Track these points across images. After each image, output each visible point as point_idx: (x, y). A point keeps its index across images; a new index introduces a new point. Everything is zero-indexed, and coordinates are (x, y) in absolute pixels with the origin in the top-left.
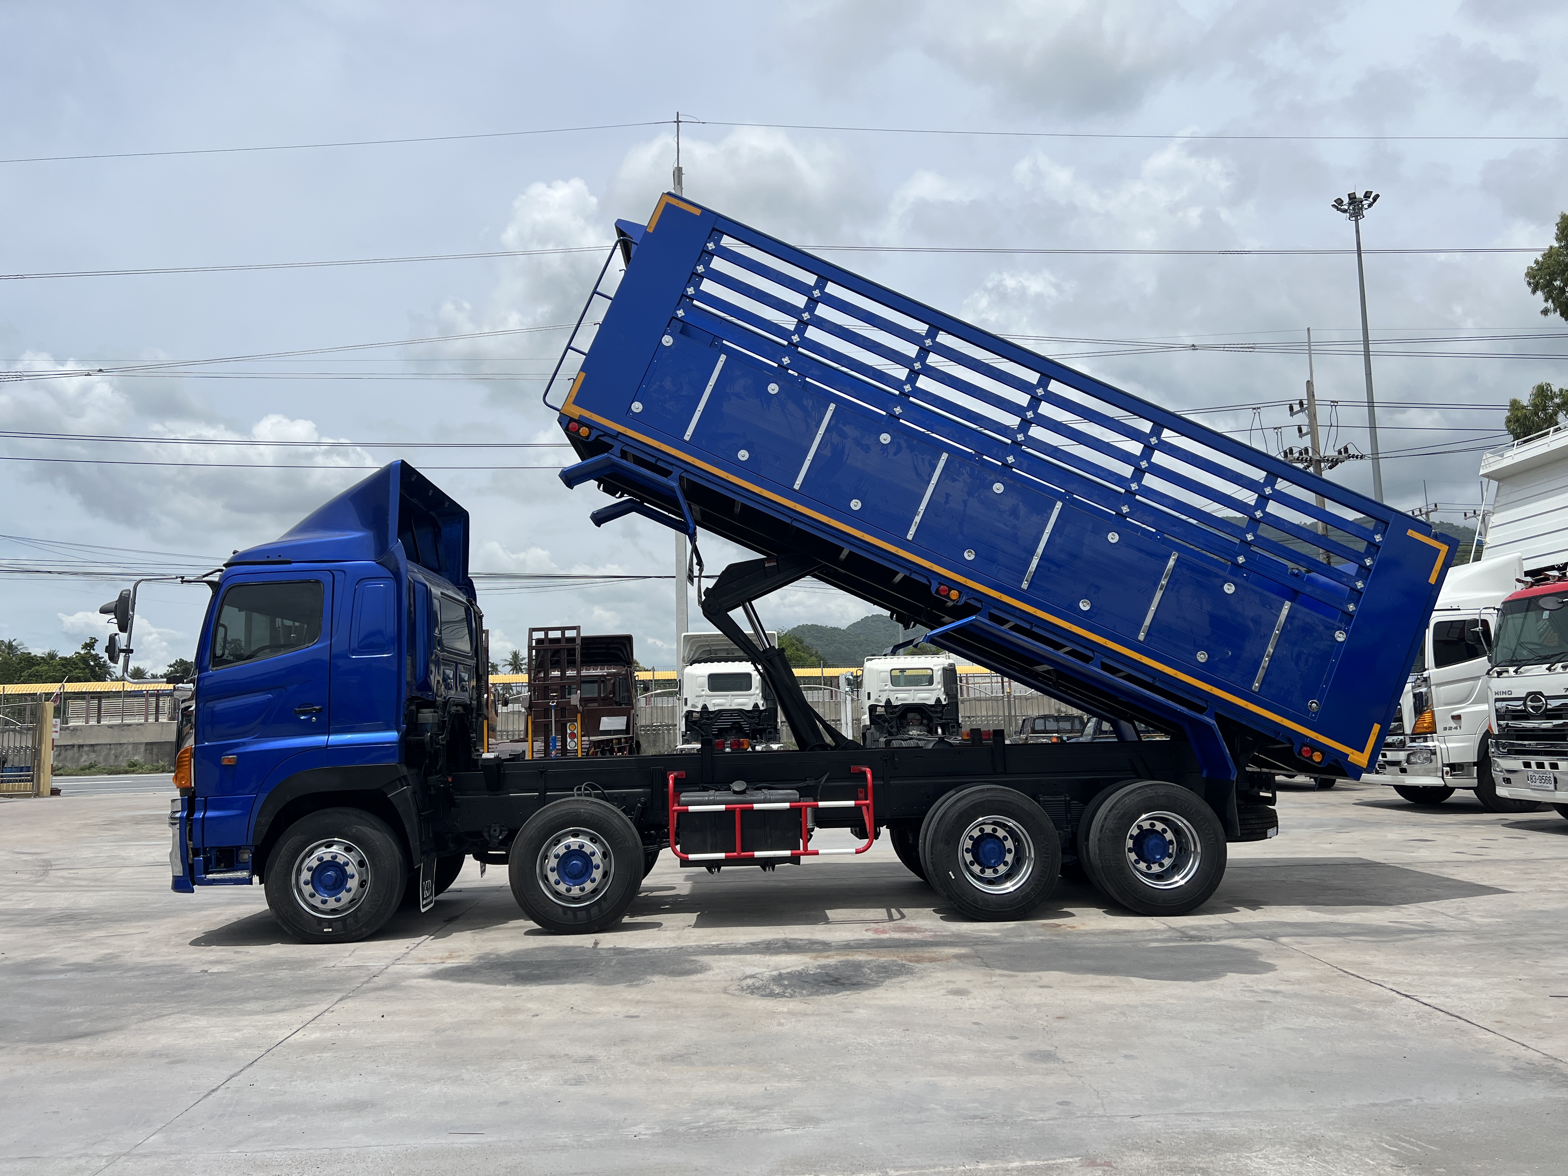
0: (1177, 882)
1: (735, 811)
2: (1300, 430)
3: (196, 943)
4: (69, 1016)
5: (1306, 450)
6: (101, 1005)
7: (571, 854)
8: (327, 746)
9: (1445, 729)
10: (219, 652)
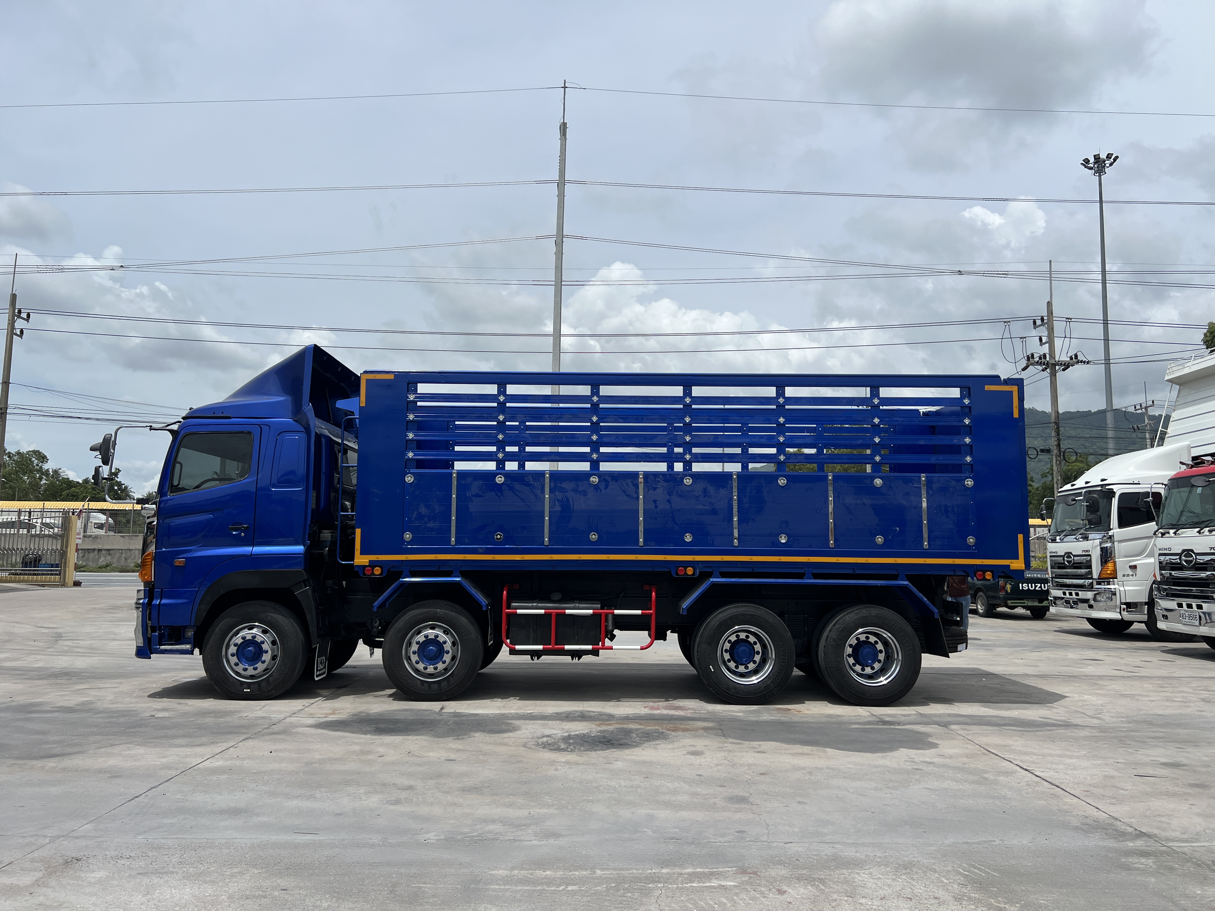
0: (881, 681)
1: (551, 615)
2: (1041, 340)
3: (153, 696)
4: (47, 743)
5: (1045, 355)
6: (73, 736)
7: (429, 641)
8: (251, 555)
9: (1124, 575)
10: (175, 483)
